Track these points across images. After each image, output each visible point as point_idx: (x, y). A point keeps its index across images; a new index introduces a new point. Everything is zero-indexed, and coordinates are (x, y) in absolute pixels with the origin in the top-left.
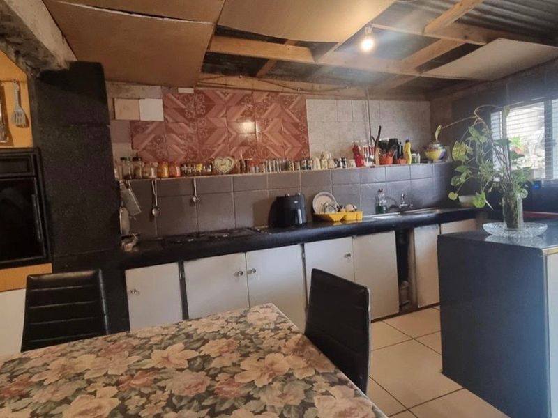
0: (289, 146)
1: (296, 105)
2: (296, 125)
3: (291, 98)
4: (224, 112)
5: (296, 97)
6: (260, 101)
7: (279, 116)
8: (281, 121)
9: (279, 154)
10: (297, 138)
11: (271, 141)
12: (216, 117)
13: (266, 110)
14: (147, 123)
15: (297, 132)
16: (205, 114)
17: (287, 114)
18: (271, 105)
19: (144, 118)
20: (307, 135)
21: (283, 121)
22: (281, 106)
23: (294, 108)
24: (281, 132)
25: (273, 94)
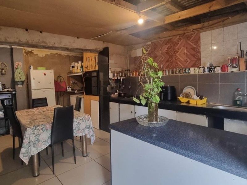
0: (189, 60)
1: (194, 38)
2: (193, 49)
3: (192, 34)
4: (161, 48)
5: (195, 33)
6: (175, 40)
7: (184, 46)
8: (185, 48)
9: (183, 65)
10: (194, 55)
11: (180, 59)
12: (157, 51)
13: (178, 44)
14: (138, 57)
15: (193, 52)
16: (154, 51)
17: (189, 43)
18: (181, 41)
19: (138, 56)
20: (200, 53)
21: (187, 48)
22: (186, 40)
23: (193, 40)
24: (184, 54)
25: (182, 35)
